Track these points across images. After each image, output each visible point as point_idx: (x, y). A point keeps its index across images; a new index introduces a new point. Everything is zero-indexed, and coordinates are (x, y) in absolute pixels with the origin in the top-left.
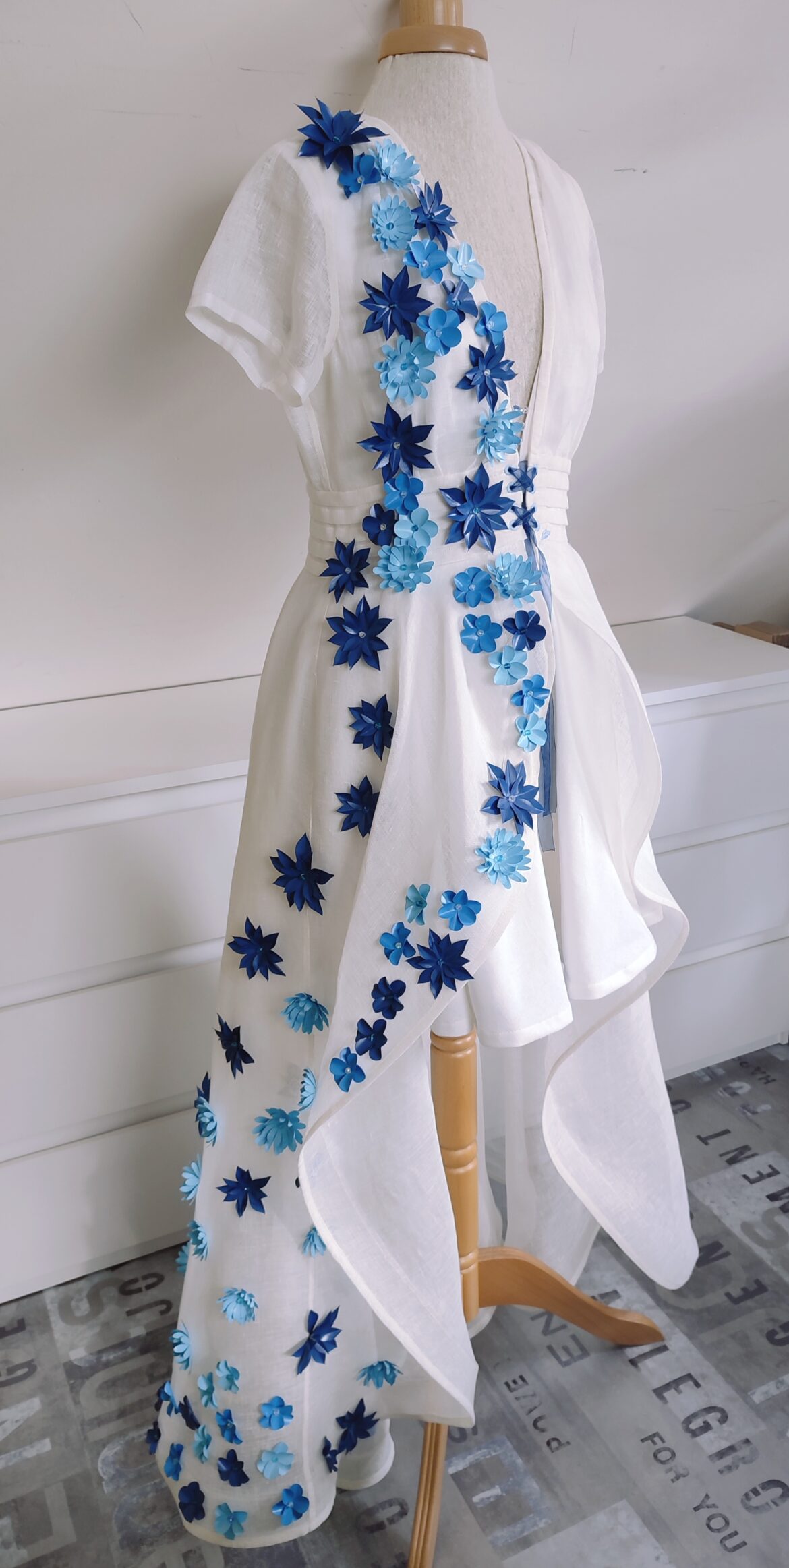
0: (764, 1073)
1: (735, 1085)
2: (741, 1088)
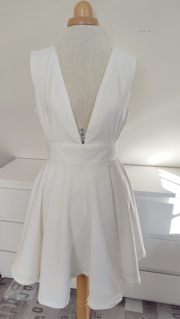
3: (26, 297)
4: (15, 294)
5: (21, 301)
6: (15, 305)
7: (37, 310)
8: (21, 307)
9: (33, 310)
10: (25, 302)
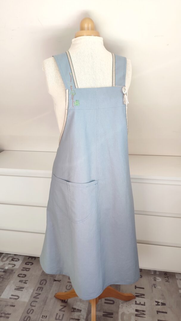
0: (168, 279)
1: (158, 278)
2: (158, 279)
3: (13, 267)
4: (4, 264)
5: (9, 269)
6: (4, 273)
7: (21, 276)
8: (8, 274)
9: (18, 276)
10: (12, 270)
